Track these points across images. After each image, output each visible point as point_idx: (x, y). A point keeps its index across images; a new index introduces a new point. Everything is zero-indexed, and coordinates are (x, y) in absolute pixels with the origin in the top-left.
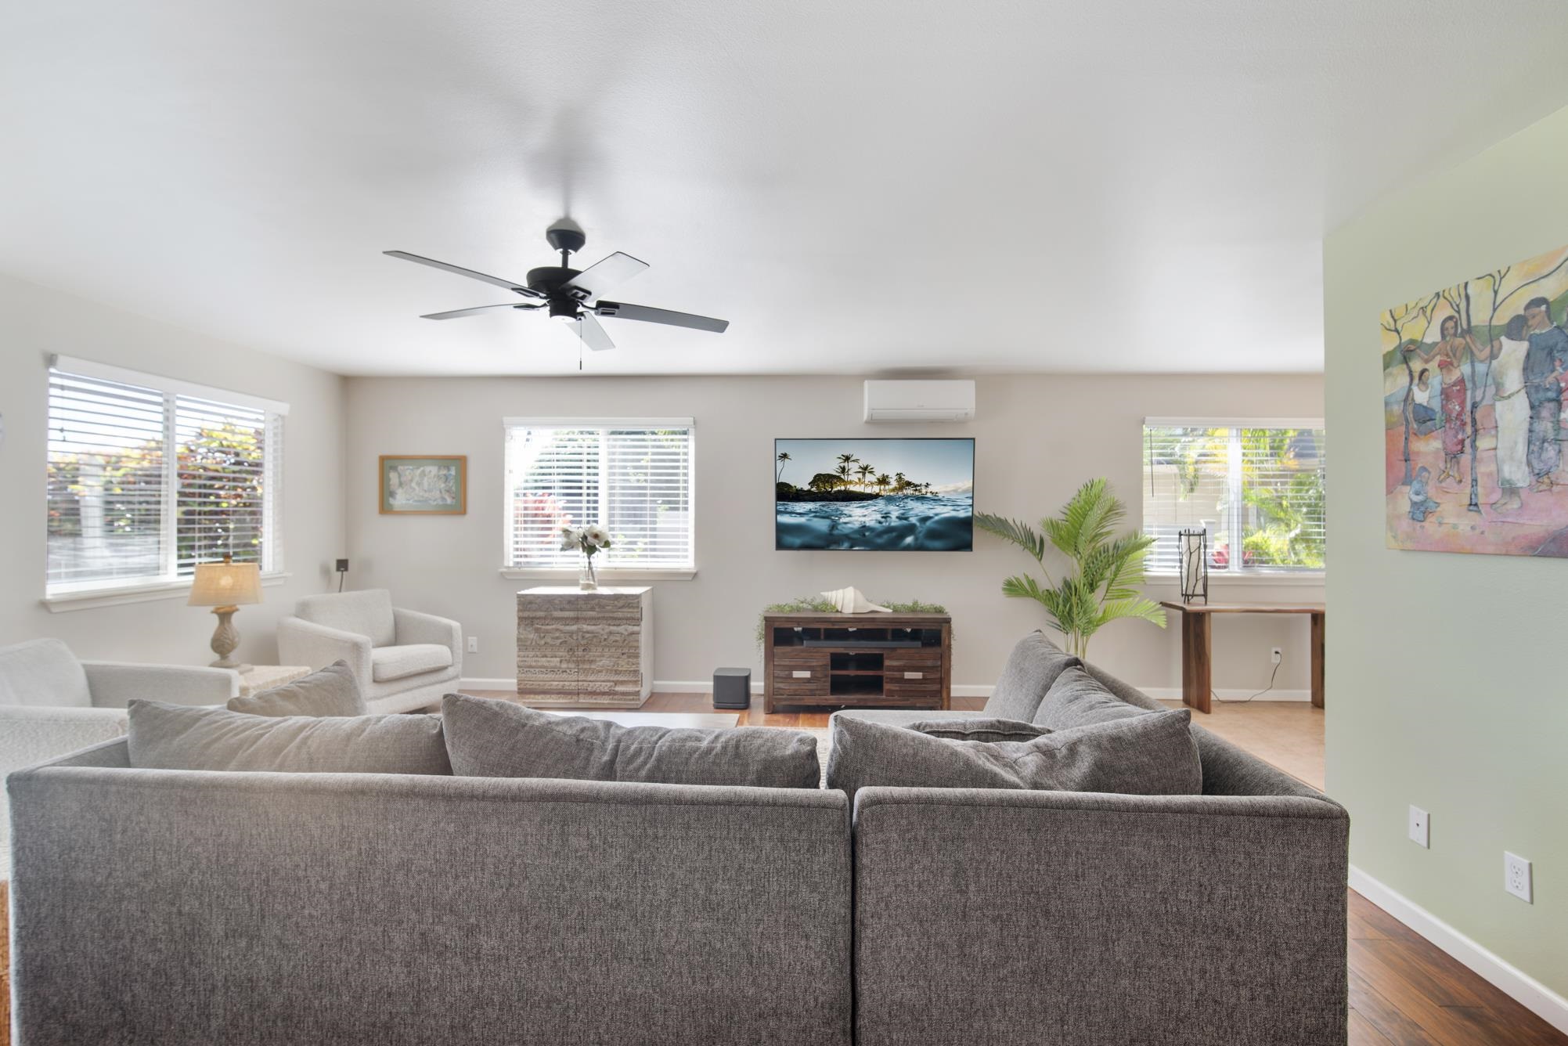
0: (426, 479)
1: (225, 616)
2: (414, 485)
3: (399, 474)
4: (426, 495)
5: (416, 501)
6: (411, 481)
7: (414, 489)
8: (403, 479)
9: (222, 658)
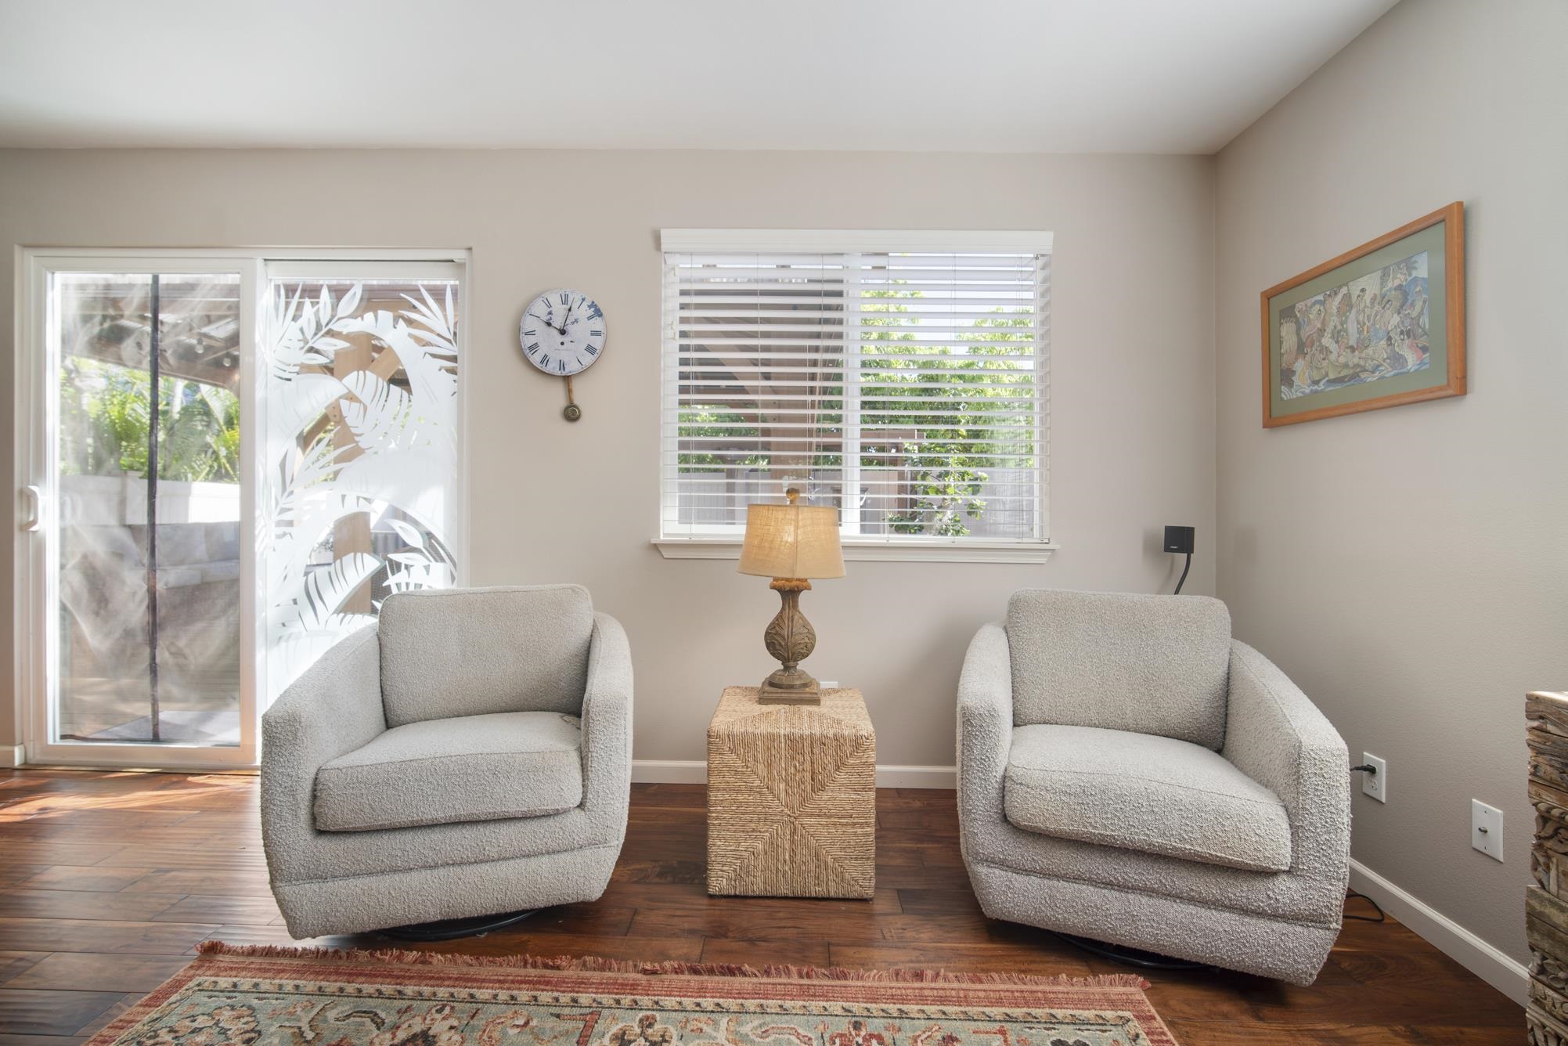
0: (1352, 315)
1: (790, 593)
2: (1327, 341)
3: (1297, 323)
4: (1354, 359)
5: (1331, 382)
6: (1322, 331)
7: (1328, 351)
8: (1304, 334)
9: (786, 668)
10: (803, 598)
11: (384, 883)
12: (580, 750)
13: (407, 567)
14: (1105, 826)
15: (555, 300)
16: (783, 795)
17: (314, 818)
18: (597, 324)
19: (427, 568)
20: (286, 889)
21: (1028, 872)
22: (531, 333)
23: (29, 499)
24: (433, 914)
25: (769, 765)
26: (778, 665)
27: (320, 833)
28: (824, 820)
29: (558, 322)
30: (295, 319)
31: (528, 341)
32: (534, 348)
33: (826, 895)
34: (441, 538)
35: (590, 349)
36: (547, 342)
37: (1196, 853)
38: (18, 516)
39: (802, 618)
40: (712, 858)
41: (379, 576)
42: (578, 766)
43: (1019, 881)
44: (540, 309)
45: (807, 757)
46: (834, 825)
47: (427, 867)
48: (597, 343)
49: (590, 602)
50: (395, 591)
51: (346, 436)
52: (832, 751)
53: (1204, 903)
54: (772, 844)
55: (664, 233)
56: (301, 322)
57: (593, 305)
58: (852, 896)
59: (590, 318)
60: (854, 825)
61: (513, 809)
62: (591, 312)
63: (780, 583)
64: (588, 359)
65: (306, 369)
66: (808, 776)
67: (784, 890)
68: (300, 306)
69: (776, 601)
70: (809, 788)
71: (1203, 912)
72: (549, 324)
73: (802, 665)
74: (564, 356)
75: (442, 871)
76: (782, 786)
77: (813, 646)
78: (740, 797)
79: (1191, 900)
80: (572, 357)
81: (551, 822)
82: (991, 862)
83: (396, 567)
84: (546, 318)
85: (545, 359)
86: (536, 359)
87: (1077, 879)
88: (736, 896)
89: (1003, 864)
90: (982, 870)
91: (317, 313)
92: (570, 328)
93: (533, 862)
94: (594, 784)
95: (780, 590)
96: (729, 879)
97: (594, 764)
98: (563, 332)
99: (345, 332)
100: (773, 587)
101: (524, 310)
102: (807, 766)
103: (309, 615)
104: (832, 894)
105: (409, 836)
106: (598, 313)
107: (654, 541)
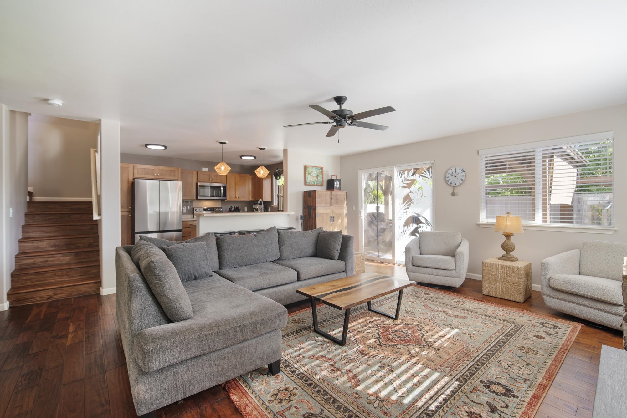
1: (507, 236)
9: (507, 253)
10: (512, 238)
11: (422, 275)
12: (455, 260)
13: (422, 227)
14: (572, 289)
15: (453, 169)
16: (499, 277)
17: (412, 263)
18: (463, 174)
19: (426, 227)
20: (409, 273)
21: (556, 298)
22: (448, 177)
23: (361, 212)
24: (430, 282)
25: (496, 270)
26: (505, 253)
27: (413, 265)
28: (509, 283)
29: (454, 174)
30: (401, 178)
31: (447, 179)
32: (449, 180)
33: (510, 299)
34: (429, 221)
35: (462, 180)
36: (452, 179)
37: (595, 298)
38: (359, 215)
39: (511, 242)
40: (483, 287)
41: (417, 228)
42: (454, 262)
43: (554, 300)
44: (450, 172)
45: (505, 270)
46: (512, 285)
47: (428, 274)
48: (463, 178)
49: (461, 235)
50: (420, 232)
51: (411, 200)
52: (512, 269)
53: (600, 310)
54: (497, 287)
55: (479, 151)
56: (402, 178)
57: (462, 170)
58: (517, 301)
59: (461, 173)
60: (517, 286)
61: (442, 267)
62: (462, 171)
63: (505, 234)
64: (461, 182)
65: (403, 187)
66: (505, 274)
67: (499, 296)
68: (402, 175)
69: (504, 238)
70: (506, 276)
71: (600, 312)
72: (452, 175)
73: (511, 253)
74: (455, 181)
75: (431, 275)
76: (499, 275)
77: (514, 249)
78: (489, 276)
79: (597, 309)
80: (457, 181)
81: (449, 271)
82: (546, 295)
83: (420, 227)
84: (451, 174)
85: (451, 183)
86: (449, 183)
87: (568, 301)
88: (488, 296)
89: (549, 296)
90: (545, 297)
91: (405, 176)
92: (457, 175)
93: (446, 278)
94: (457, 266)
95: (505, 235)
96: (487, 292)
97: (457, 263)
98: (455, 176)
99: (410, 179)
100: (503, 235)
101: (446, 172)
102: (505, 271)
103: (404, 235)
104: (512, 300)
105: (426, 269)
106: (464, 171)
107: (478, 223)
